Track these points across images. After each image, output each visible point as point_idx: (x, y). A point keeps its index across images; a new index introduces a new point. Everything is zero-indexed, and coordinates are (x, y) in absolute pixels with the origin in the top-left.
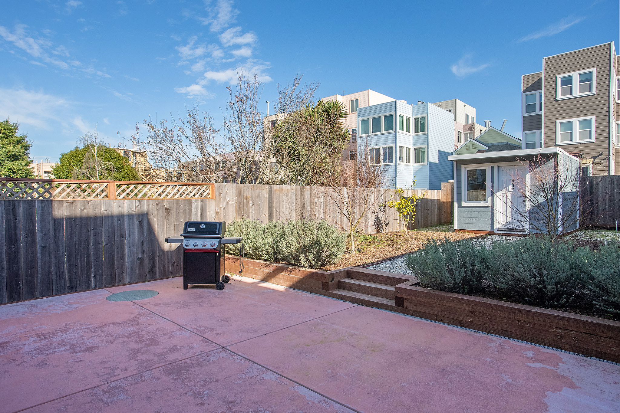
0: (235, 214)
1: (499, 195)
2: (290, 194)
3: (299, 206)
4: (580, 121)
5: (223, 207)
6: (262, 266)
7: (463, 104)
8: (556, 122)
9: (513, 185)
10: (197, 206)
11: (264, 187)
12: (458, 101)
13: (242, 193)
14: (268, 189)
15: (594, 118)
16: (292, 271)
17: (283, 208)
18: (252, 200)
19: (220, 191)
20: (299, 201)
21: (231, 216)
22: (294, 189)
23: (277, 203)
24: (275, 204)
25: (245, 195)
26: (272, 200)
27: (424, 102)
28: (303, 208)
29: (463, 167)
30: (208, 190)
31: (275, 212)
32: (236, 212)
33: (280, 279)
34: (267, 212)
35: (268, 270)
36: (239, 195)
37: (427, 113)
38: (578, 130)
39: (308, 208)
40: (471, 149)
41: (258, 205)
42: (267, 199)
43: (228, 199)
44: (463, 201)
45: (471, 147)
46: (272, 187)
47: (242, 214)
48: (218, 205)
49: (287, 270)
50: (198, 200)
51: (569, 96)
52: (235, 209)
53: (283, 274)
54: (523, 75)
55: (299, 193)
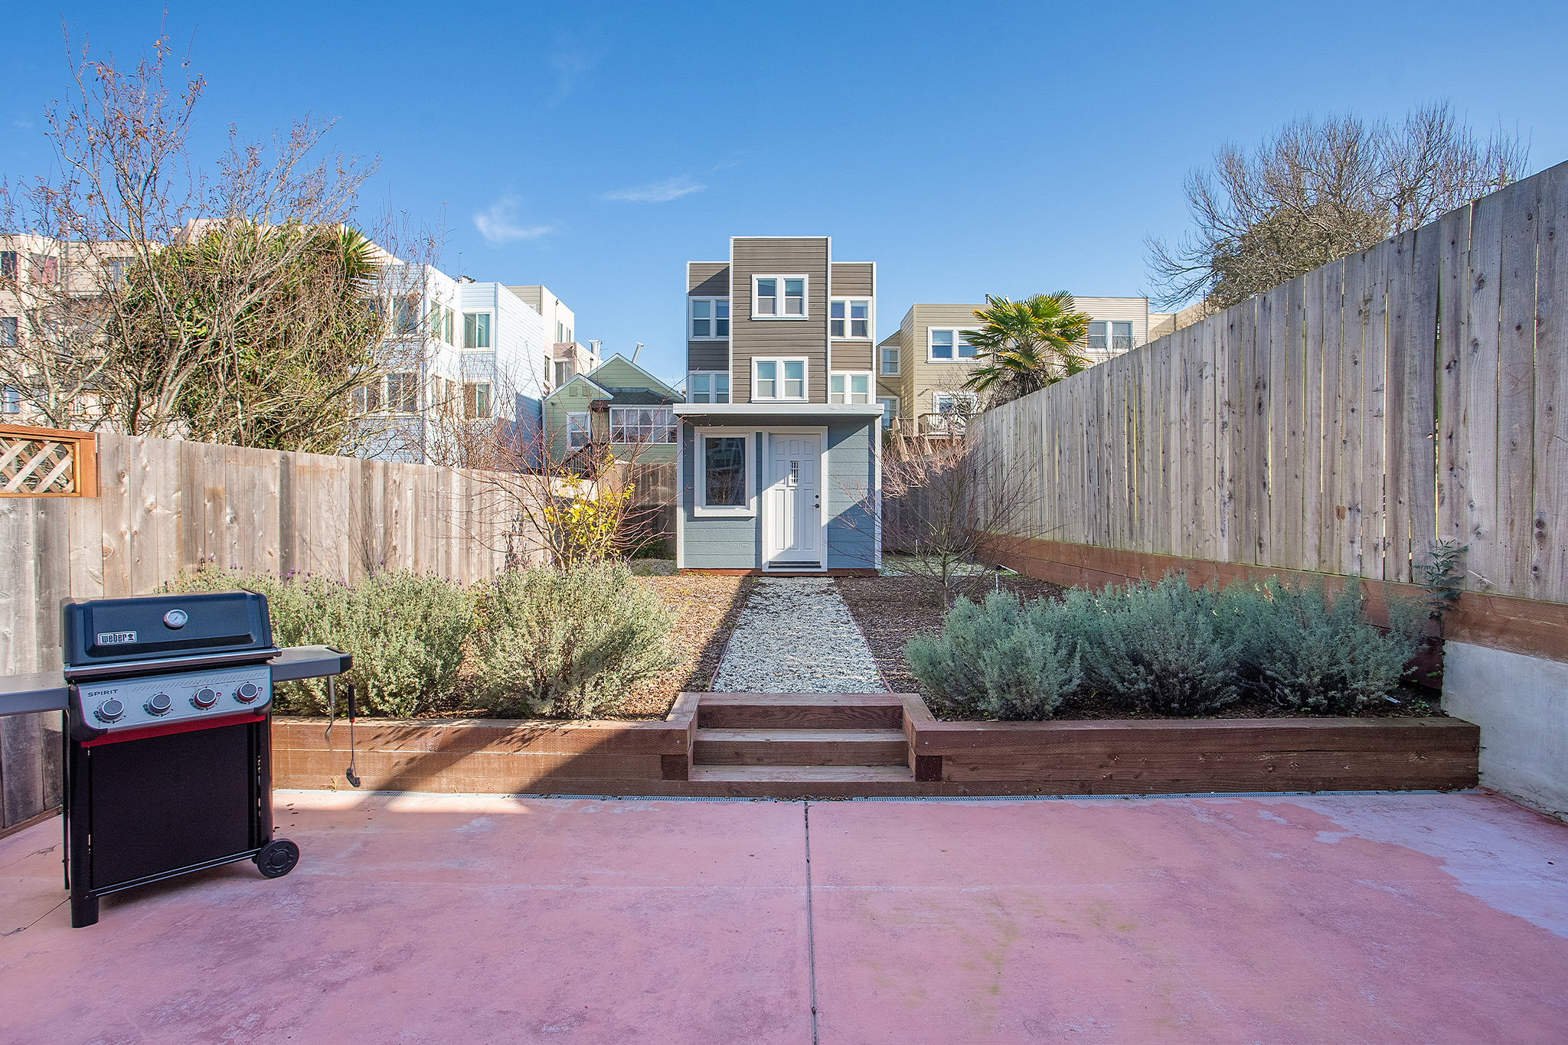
0: (174, 556)
1: (770, 494)
2: (336, 484)
3: (359, 525)
4: (787, 363)
5: (130, 528)
6: (379, 740)
7: (555, 299)
8: (751, 359)
9: (795, 472)
10: (18, 526)
11: (269, 457)
12: (545, 290)
13: (198, 478)
14: (278, 465)
15: (805, 359)
16: (530, 739)
17: (319, 528)
18: (232, 502)
19: (120, 468)
20: (358, 505)
21: (162, 565)
22: (348, 468)
23: (304, 511)
24: (298, 518)
25: (209, 485)
26: (288, 503)
27: (474, 280)
28: (367, 527)
29: (698, 431)
30: (66, 462)
31: (297, 544)
32: (178, 547)
33: (475, 771)
34: (277, 546)
35: (411, 748)
36: (189, 484)
37: (496, 306)
38: (784, 380)
39: (379, 526)
40: (579, 396)
41: (250, 519)
42: (274, 498)
43: (150, 500)
44: (697, 505)
45: (580, 391)
46: (291, 459)
47: (200, 555)
48: (110, 522)
49: (509, 737)
50: (24, 504)
51: (770, 316)
52: (174, 536)
53: (492, 751)
54: (689, 262)
55: (359, 482)
